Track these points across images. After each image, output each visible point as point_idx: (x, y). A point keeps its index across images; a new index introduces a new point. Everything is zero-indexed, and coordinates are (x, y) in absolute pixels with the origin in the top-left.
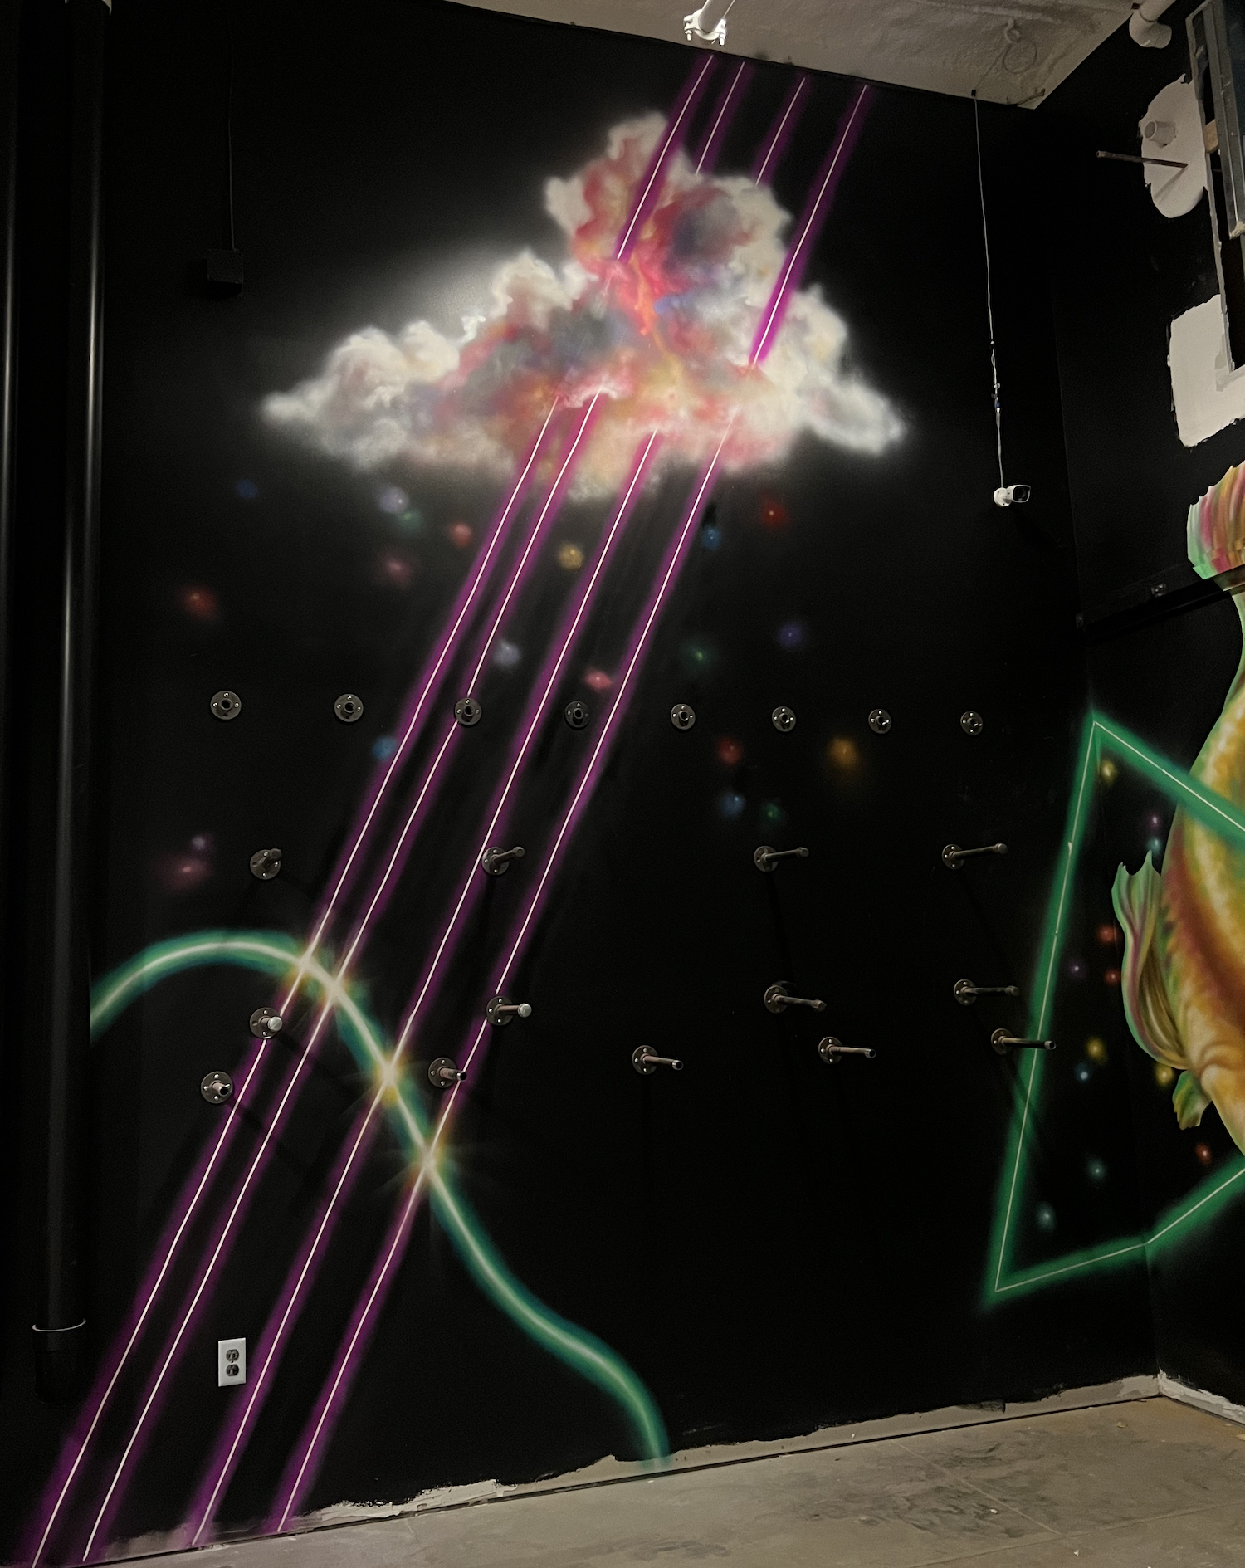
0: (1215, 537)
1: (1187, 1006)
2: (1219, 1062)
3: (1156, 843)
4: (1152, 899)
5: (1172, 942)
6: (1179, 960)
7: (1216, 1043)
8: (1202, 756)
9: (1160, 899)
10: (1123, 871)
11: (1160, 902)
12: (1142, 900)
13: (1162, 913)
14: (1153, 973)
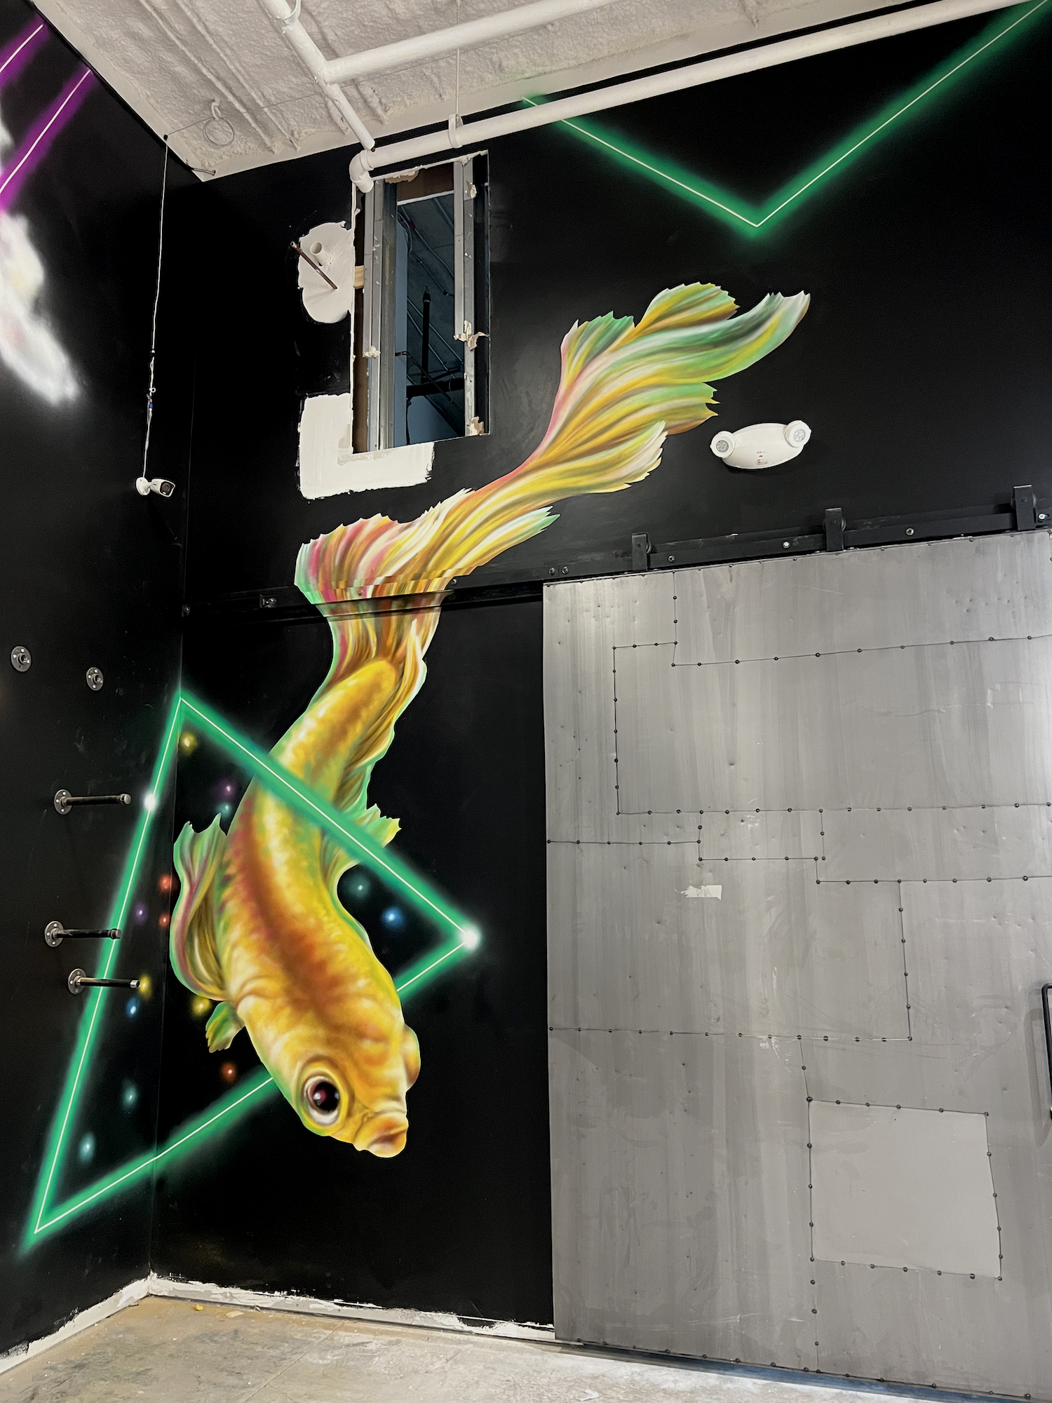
0: (320, 574)
1: (234, 946)
2: (256, 993)
3: (227, 808)
4: (214, 854)
5: (228, 892)
6: (233, 907)
7: (257, 977)
8: (282, 741)
9: (223, 854)
10: (188, 829)
11: (222, 858)
12: (205, 855)
13: (222, 866)
14: (204, 919)
